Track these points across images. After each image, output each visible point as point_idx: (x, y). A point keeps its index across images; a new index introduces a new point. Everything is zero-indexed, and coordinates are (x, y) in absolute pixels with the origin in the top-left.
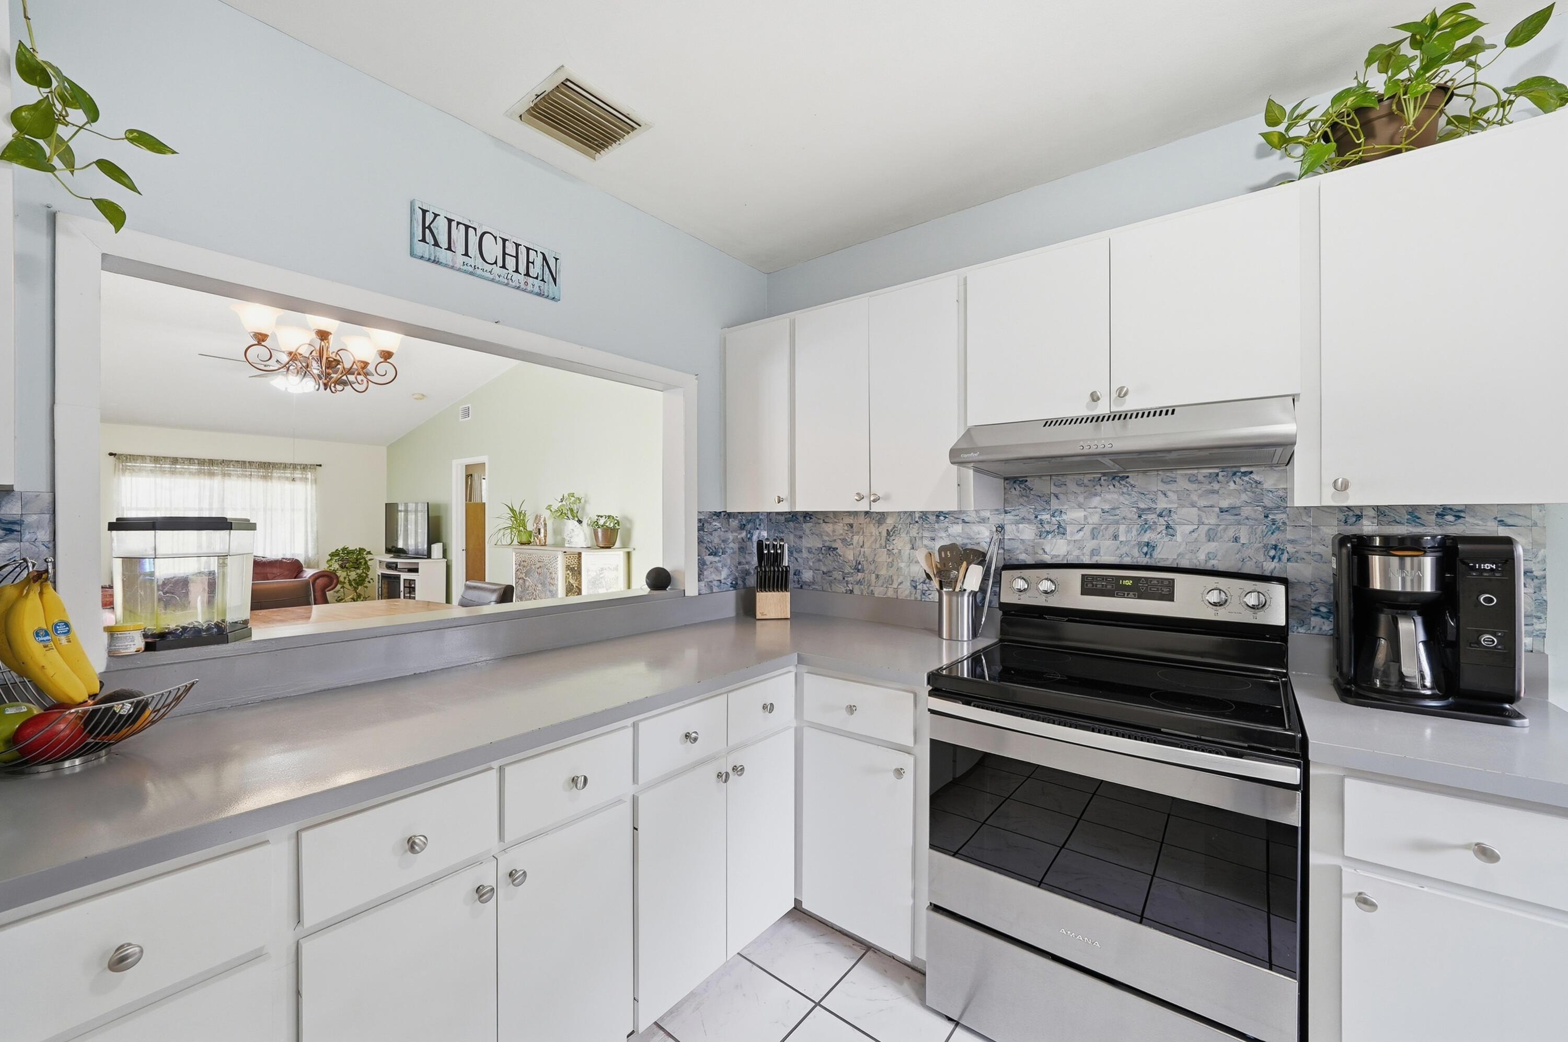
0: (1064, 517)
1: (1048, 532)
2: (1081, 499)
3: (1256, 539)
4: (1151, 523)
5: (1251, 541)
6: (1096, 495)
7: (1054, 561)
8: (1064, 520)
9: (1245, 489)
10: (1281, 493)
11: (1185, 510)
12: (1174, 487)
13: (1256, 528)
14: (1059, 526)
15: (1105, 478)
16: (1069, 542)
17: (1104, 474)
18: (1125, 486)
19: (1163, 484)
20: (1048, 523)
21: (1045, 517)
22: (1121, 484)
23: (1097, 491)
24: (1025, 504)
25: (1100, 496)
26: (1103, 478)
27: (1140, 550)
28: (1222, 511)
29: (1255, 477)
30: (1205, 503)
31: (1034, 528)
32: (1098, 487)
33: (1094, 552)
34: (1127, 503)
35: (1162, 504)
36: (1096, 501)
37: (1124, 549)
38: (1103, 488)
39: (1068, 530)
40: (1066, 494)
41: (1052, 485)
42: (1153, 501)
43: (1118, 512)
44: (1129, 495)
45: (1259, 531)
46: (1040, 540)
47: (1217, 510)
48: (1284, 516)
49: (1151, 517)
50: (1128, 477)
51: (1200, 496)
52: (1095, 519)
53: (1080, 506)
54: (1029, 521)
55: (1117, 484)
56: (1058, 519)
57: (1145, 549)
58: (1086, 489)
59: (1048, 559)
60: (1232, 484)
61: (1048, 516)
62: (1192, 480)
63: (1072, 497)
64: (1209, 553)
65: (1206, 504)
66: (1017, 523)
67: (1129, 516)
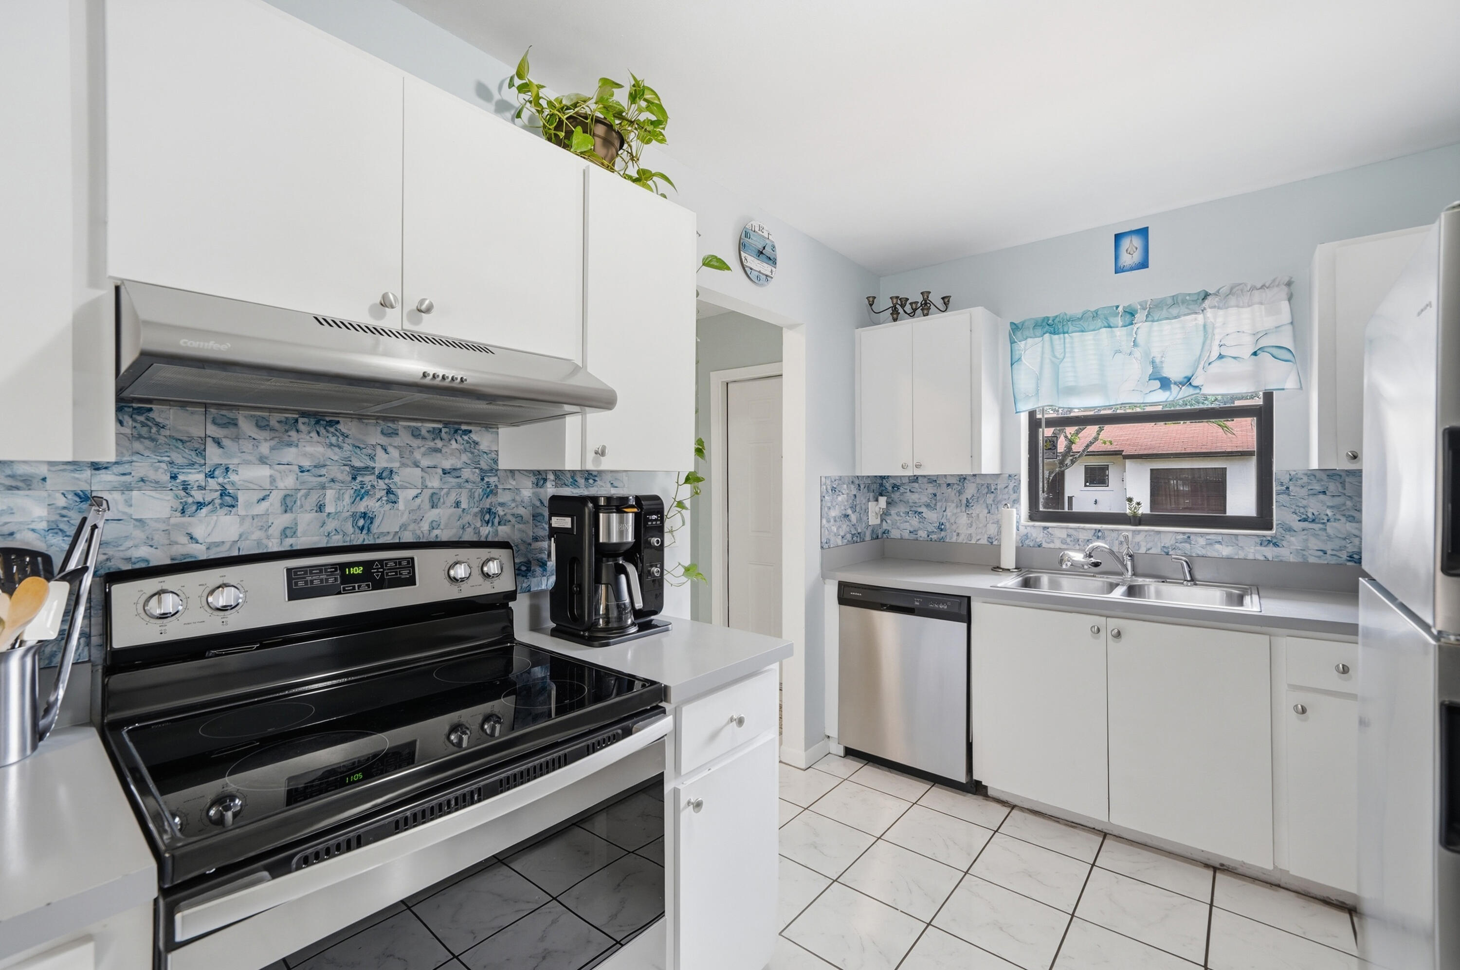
0: (233, 477)
1: (200, 505)
2: (265, 448)
3: (475, 503)
4: (369, 487)
5: (471, 506)
6: (290, 445)
7: (213, 554)
8: (233, 484)
9: (465, 449)
10: (493, 455)
11: (408, 470)
12: (397, 441)
13: (474, 492)
14: (224, 493)
15: (306, 420)
16: (243, 519)
17: (304, 414)
18: (334, 435)
19: (382, 437)
20: (201, 488)
21: (195, 477)
22: (328, 431)
23: (292, 439)
24: (147, 453)
25: (297, 446)
26: (301, 420)
27: (355, 524)
28: (445, 472)
29: (473, 436)
30: (429, 463)
31: (169, 498)
32: (293, 433)
33: (287, 532)
34: (336, 458)
35: (382, 461)
36: (290, 454)
37: (331, 525)
38: (302, 436)
39: (242, 497)
40: (236, 438)
41: (209, 421)
42: (372, 458)
43: (323, 471)
44: (340, 447)
45: (476, 494)
46: (184, 519)
47: (440, 471)
48: (496, 479)
49: (368, 479)
50: (338, 422)
51: (424, 455)
52: (288, 482)
53: (263, 460)
54: (158, 485)
55: (322, 431)
56: (221, 480)
57: (361, 522)
58: (273, 434)
59: (201, 553)
60: (453, 442)
61: (201, 477)
62: (416, 434)
63: (247, 446)
64: (432, 522)
65: (431, 464)
66: (127, 488)
67: (339, 477)
